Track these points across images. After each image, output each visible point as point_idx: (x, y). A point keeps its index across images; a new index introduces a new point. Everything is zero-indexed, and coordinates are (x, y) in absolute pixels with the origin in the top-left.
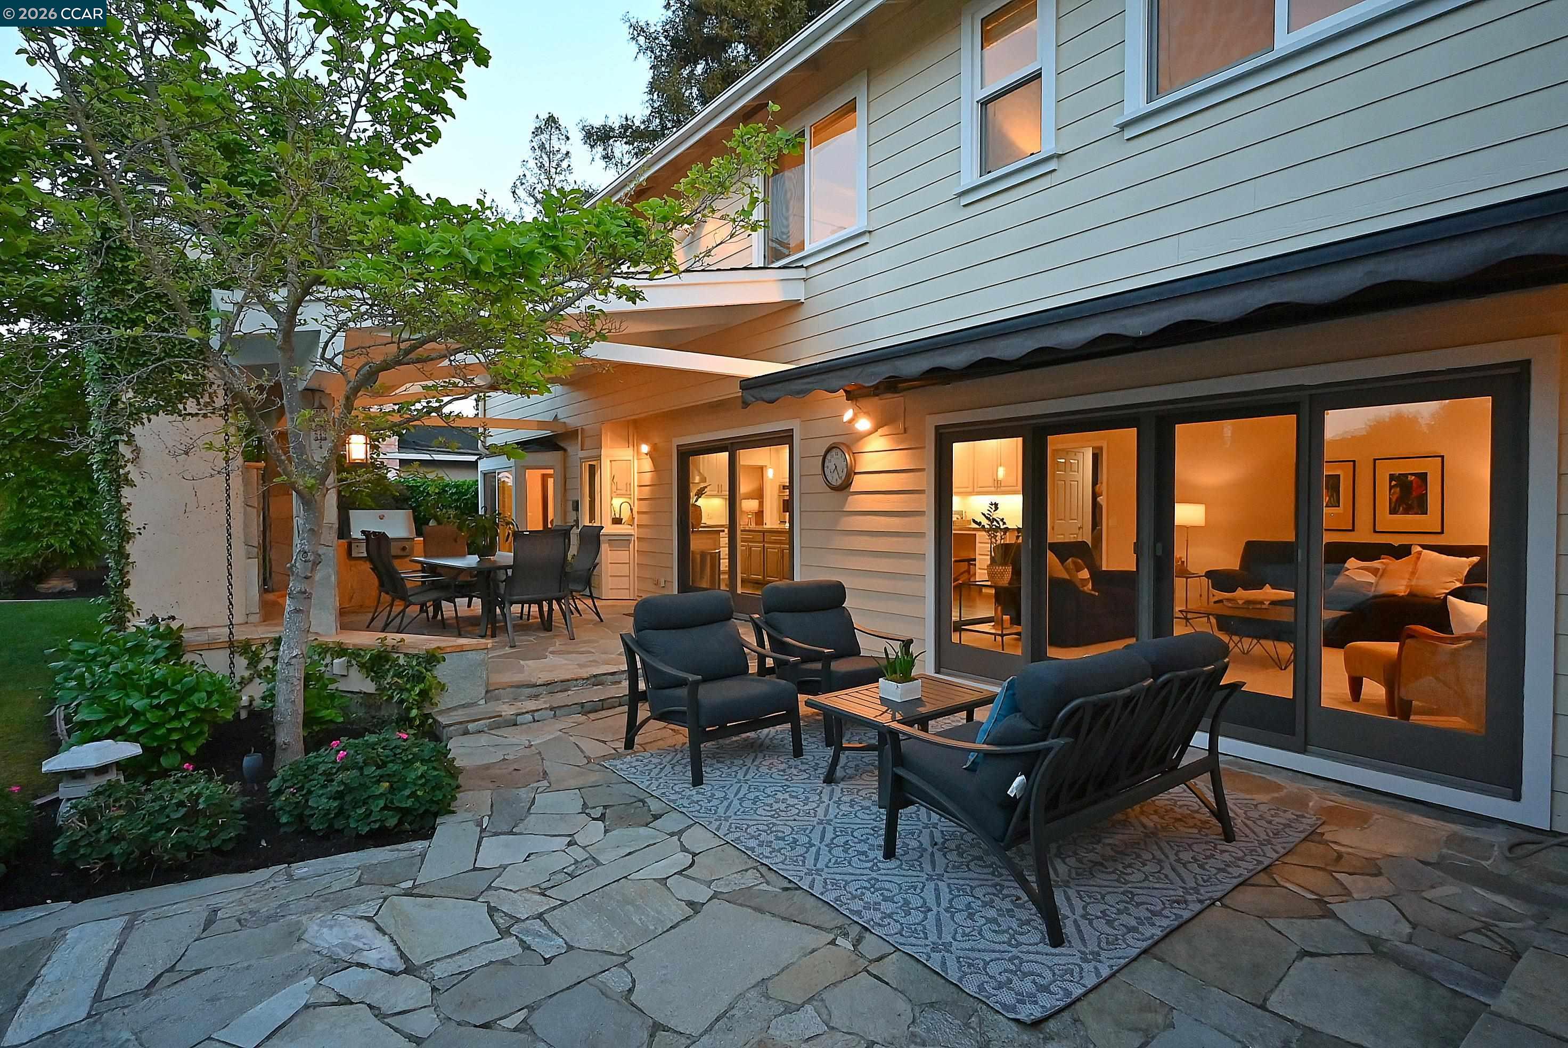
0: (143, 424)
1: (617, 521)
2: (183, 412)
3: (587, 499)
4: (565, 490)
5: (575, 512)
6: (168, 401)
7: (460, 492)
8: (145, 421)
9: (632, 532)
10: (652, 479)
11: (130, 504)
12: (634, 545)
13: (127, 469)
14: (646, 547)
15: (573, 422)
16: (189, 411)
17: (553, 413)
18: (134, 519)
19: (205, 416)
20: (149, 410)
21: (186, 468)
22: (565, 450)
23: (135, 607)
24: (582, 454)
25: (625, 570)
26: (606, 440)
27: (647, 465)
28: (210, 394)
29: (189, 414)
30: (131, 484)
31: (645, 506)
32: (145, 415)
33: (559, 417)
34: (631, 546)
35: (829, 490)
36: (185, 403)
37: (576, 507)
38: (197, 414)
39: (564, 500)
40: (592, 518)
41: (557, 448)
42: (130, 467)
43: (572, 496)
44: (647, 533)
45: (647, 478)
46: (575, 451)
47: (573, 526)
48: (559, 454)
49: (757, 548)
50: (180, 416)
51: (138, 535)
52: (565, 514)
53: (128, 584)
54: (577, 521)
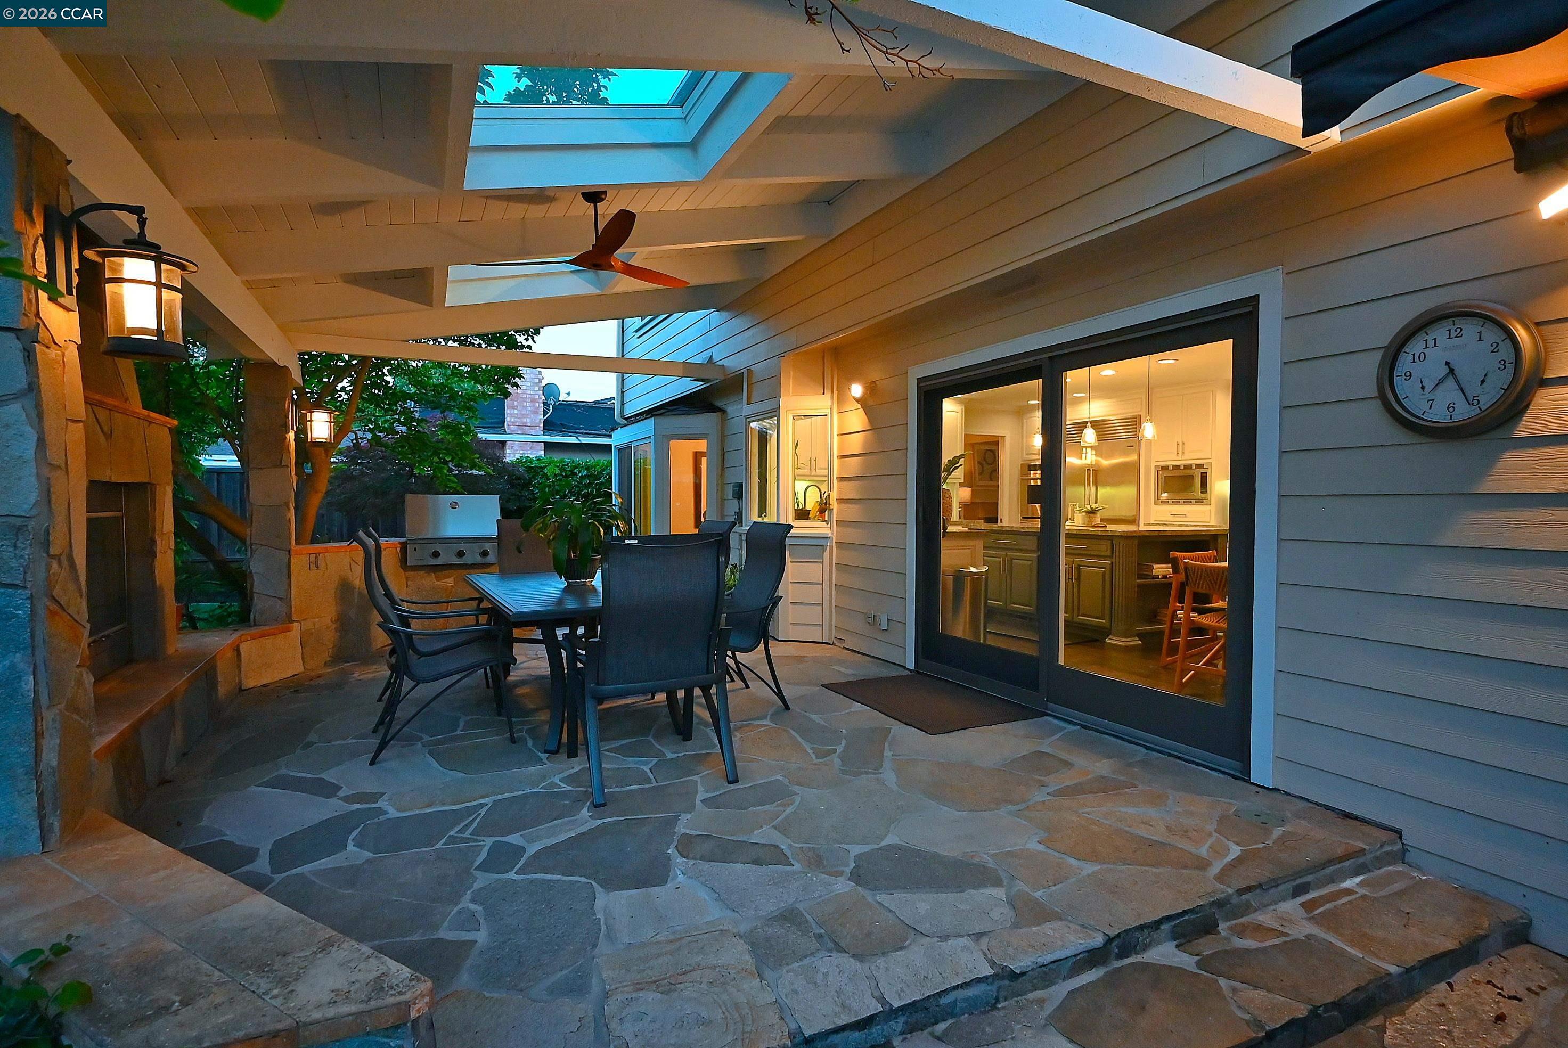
1: (802, 514)
3: (755, 480)
4: (723, 469)
5: (736, 501)
7: (592, 475)
9: (827, 532)
10: (866, 443)
12: (832, 555)
14: (853, 558)
15: (735, 364)
17: (707, 354)
22: (723, 411)
24: (747, 410)
25: (814, 594)
26: (788, 385)
27: (856, 419)
31: (851, 491)
33: (715, 359)
34: (826, 554)
35: (1399, 435)
37: (739, 493)
39: (722, 485)
40: (762, 510)
41: (712, 408)
43: (733, 478)
44: (853, 535)
45: (856, 444)
46: (738, 409)
47: (734, 524)
48: (714, 417)
49: (1095, 569)
52: (722, 502)
54: (739, 515)
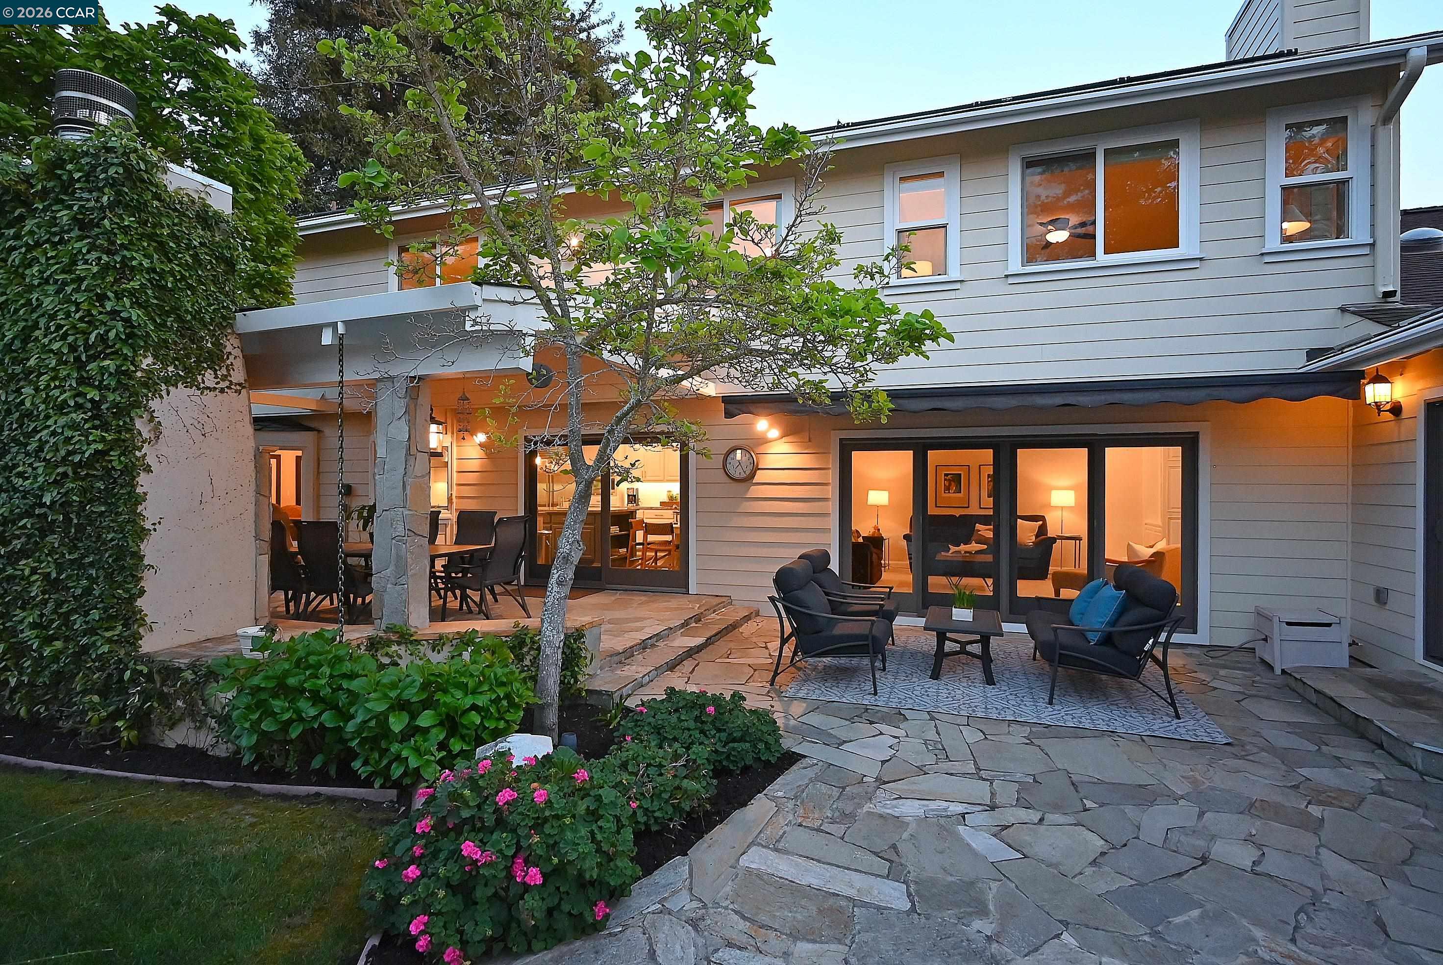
0: (161, 397)
2: (202, 385)
4: (318, 473)
6: (188, 370)
8: (164, 393)
10: (483, 465)
11: (145, 494)
13: (143, 451)
16: (208, 384)
18: (149, 512)
19: (222, 391)
20: (167, 381)
21: (202, 451)
22: (322, 432)
23: (148, 620)
28: (228, 366)
29: (208, 388)
30: (148, 469)
31: (468, 492)
32: (164, 387)
34: (448, 529)
35: (731, 481)
36: (204, 375)
38: (215, 389)
41: (310, 429)
42: (146, 448)
45: (477, 465)
48: (312, 436)
50: (199, 389)
51: (152, 532)
53: (142, 592)
